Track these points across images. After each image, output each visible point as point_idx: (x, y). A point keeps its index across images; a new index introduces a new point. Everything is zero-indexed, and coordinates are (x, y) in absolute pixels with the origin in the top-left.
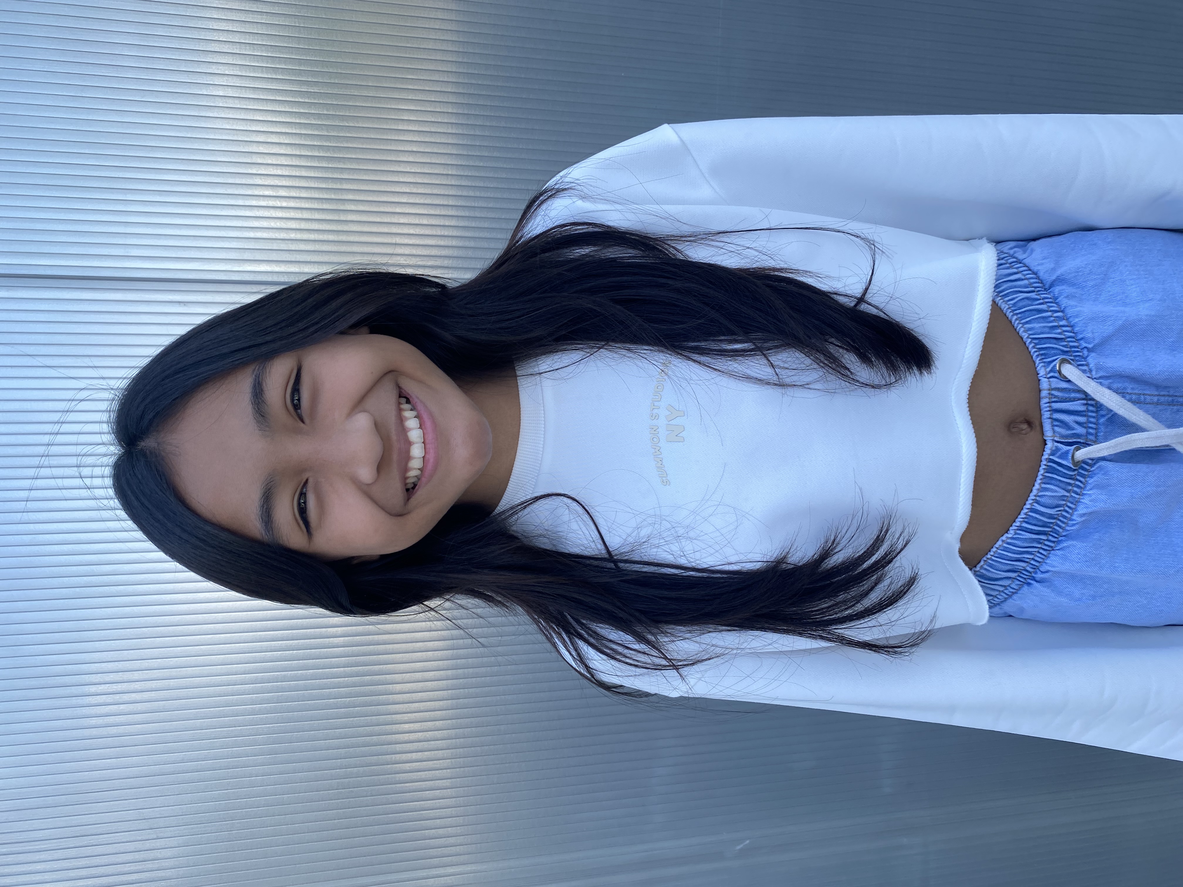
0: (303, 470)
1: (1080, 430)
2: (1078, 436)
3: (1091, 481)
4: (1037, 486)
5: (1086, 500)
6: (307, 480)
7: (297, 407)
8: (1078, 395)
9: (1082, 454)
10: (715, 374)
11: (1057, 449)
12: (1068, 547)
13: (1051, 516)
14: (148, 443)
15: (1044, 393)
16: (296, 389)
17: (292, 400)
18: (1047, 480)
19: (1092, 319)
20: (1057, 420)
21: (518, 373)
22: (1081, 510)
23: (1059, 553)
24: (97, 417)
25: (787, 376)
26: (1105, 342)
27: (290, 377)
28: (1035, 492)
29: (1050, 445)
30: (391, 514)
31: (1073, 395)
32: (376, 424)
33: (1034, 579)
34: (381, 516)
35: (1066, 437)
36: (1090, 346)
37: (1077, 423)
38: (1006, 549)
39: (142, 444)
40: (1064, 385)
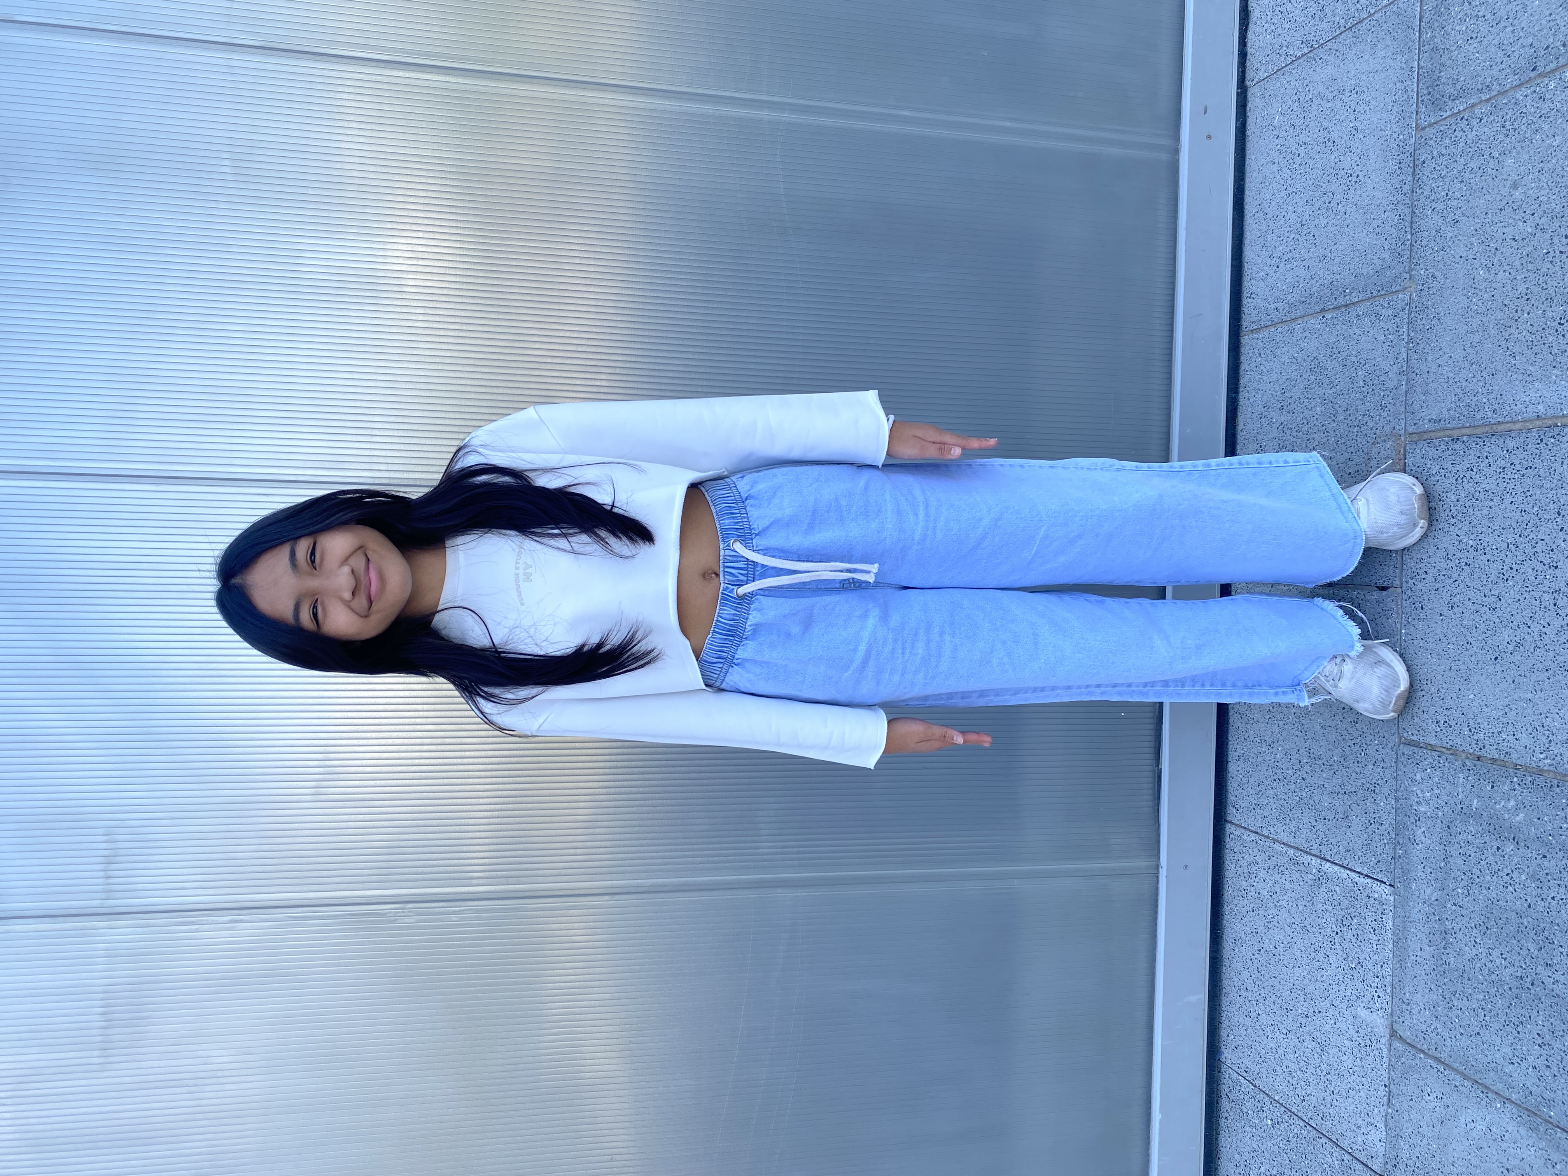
0: (314, 595)
1: (742, 578)
2: (742, 581)
3: (752, 606)
4: (718, 608)
5: (750, 617)
6: (317, 600)
7: (313, 562)
8: (742, 559)
9: (742, 591)
10: (542, 546)
11: (727, 588)
12: (746, 644)
13: (731, 625)
14: (235, 581)
15: (721, 558)
16: (313, 553)
17: (311, 558)
18: (722, 604)
19: (758, 518)
20: (727, 572)
21: (447, 546)
22: (749, 623)
23: (742, 647)
24: (208, 567)
25: (577, 547)
26: (765, 530)
27: (309, 547)
28: (717, 611)
29: (722, 584)
30: (361, 617)
31: (739, 559)
32: (353, 571)
33: (734, 663)
34: (355, 617)
35: (733, 581)
36: (756, 532)
37: (741, 574)
38: (711, 644)
39: (233, 581)
40: (734, 554)
